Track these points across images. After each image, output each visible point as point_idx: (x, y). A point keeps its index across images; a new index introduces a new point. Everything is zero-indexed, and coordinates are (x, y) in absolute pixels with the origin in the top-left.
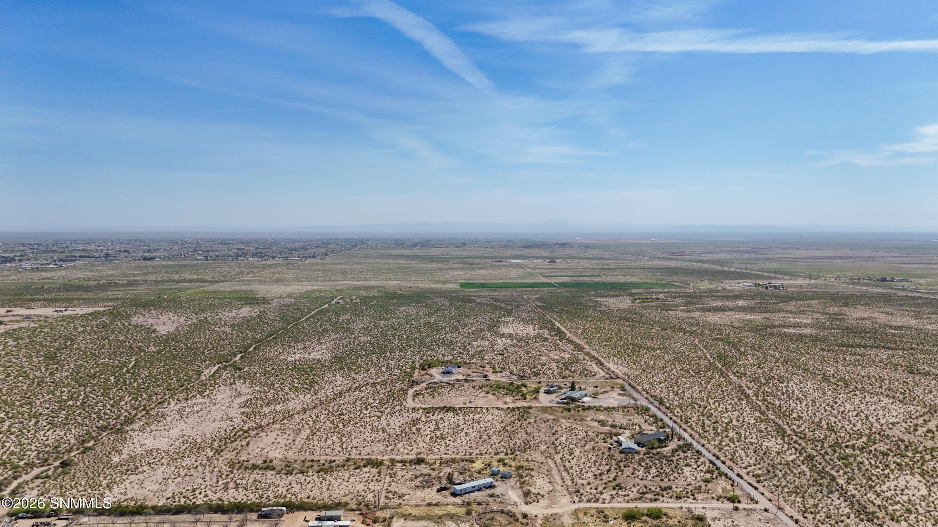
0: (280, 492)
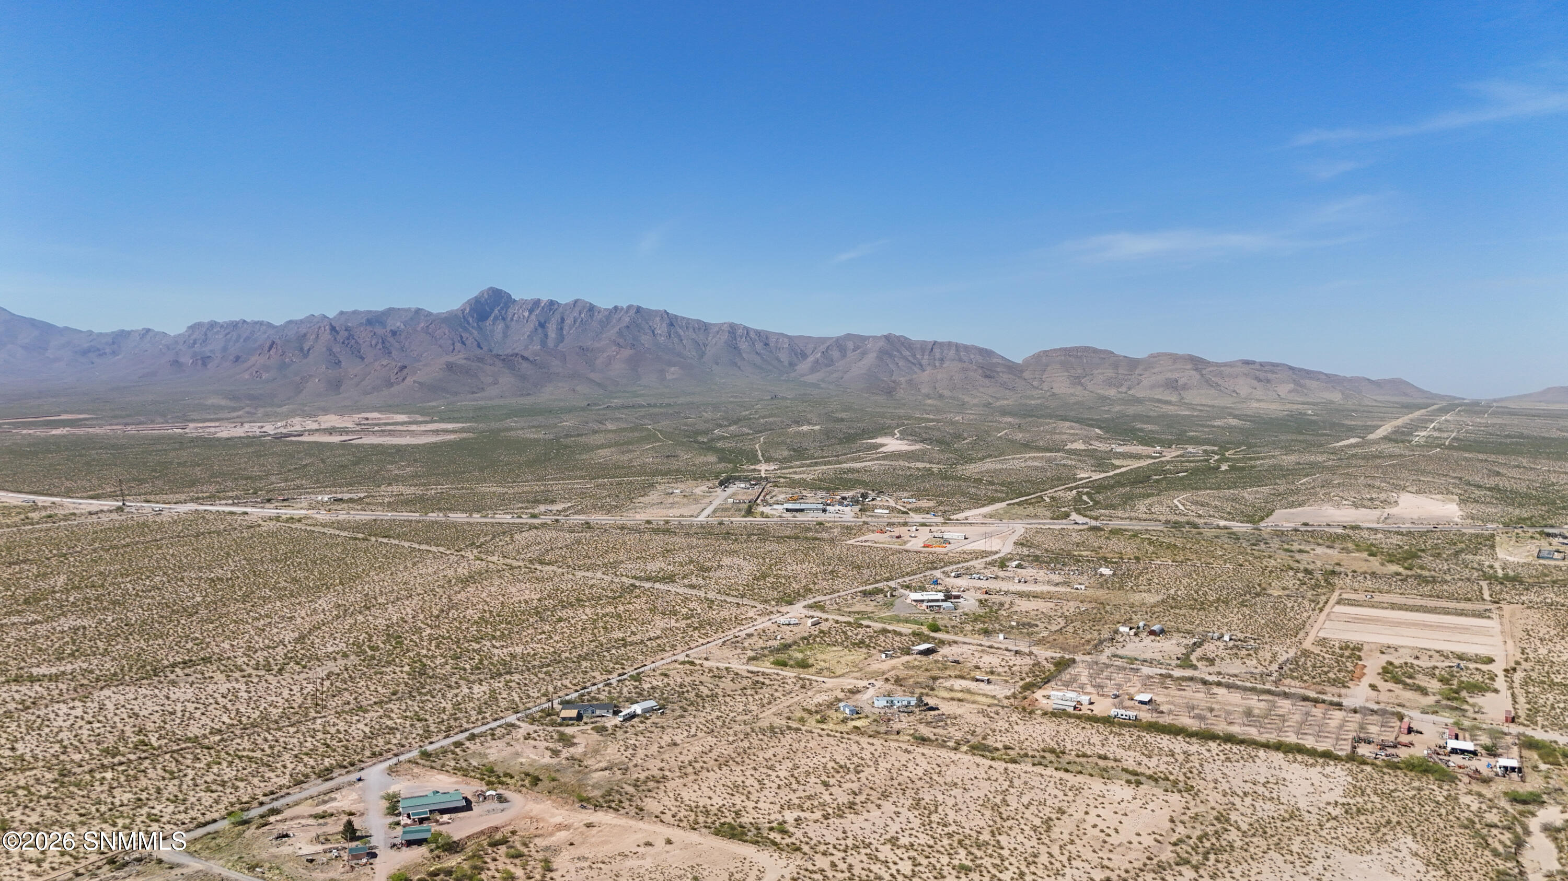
0: (1116, 738)
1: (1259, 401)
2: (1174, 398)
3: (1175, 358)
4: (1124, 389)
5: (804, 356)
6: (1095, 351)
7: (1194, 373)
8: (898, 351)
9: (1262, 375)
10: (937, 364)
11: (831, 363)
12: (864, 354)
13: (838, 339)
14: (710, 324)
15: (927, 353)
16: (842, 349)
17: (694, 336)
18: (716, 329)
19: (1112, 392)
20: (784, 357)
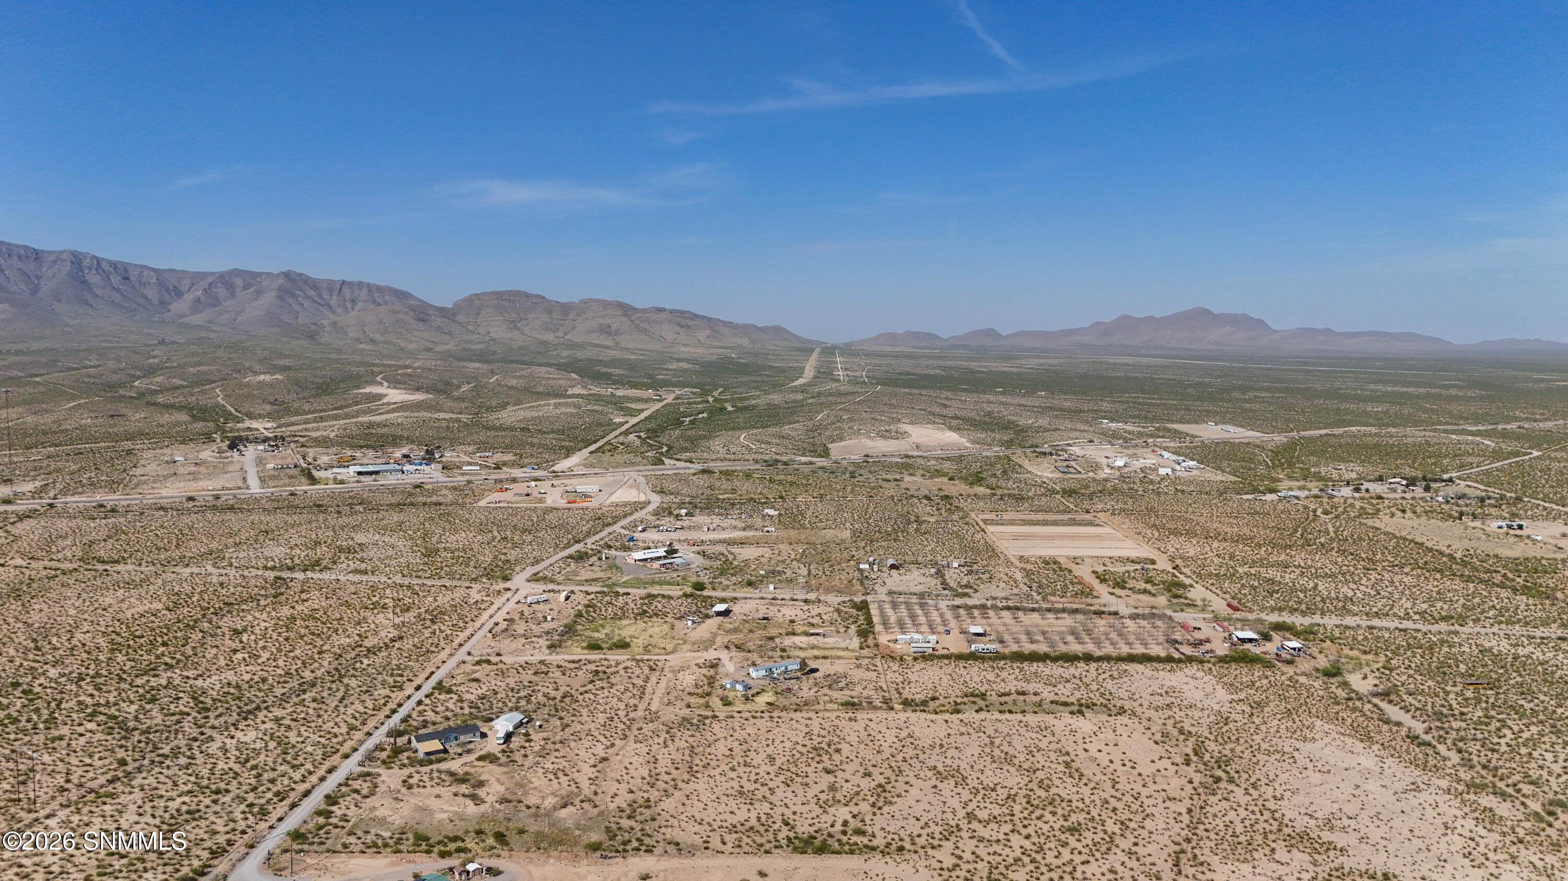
0: (1005, 673)
1: (685, 345)
2: (610, 343)
3: (605, 304)
4: (560, 334)
5: (179, 294)
6: (527, 295)
7: (624, 319)
8: (301, 290)
9: (683, 322)
10: (349, 305)
11: (217, 302)
12: (259, 293)
13: (222, 275)
14: (43, 252)
15: (335, 293)
16: (230, 288)
17: (20, 265)
18: (52, 258)
19: (550, 337)
20: (153, 294)
